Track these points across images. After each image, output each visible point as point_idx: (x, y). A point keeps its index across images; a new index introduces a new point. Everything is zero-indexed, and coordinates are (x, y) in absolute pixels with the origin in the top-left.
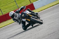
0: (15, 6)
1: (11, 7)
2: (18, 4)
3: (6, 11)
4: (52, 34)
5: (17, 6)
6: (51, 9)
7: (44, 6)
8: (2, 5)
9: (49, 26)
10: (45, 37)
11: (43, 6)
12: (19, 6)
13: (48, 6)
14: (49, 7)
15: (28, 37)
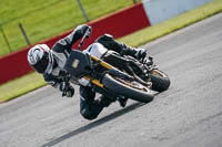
0: (74, 14)
1: (60, 15)
2: (85, 7)
3: (40, 32)
4: (214, 120)
5: (80, 13)
6: (208, 25)
7: (185, 12)
8: (26, 10)
9: (203, 87)
10: (187, 130)
11: (180, 14)
12: (90, 14)
13: (201, 15)
14: (203, 16)
15: (125, 131)
